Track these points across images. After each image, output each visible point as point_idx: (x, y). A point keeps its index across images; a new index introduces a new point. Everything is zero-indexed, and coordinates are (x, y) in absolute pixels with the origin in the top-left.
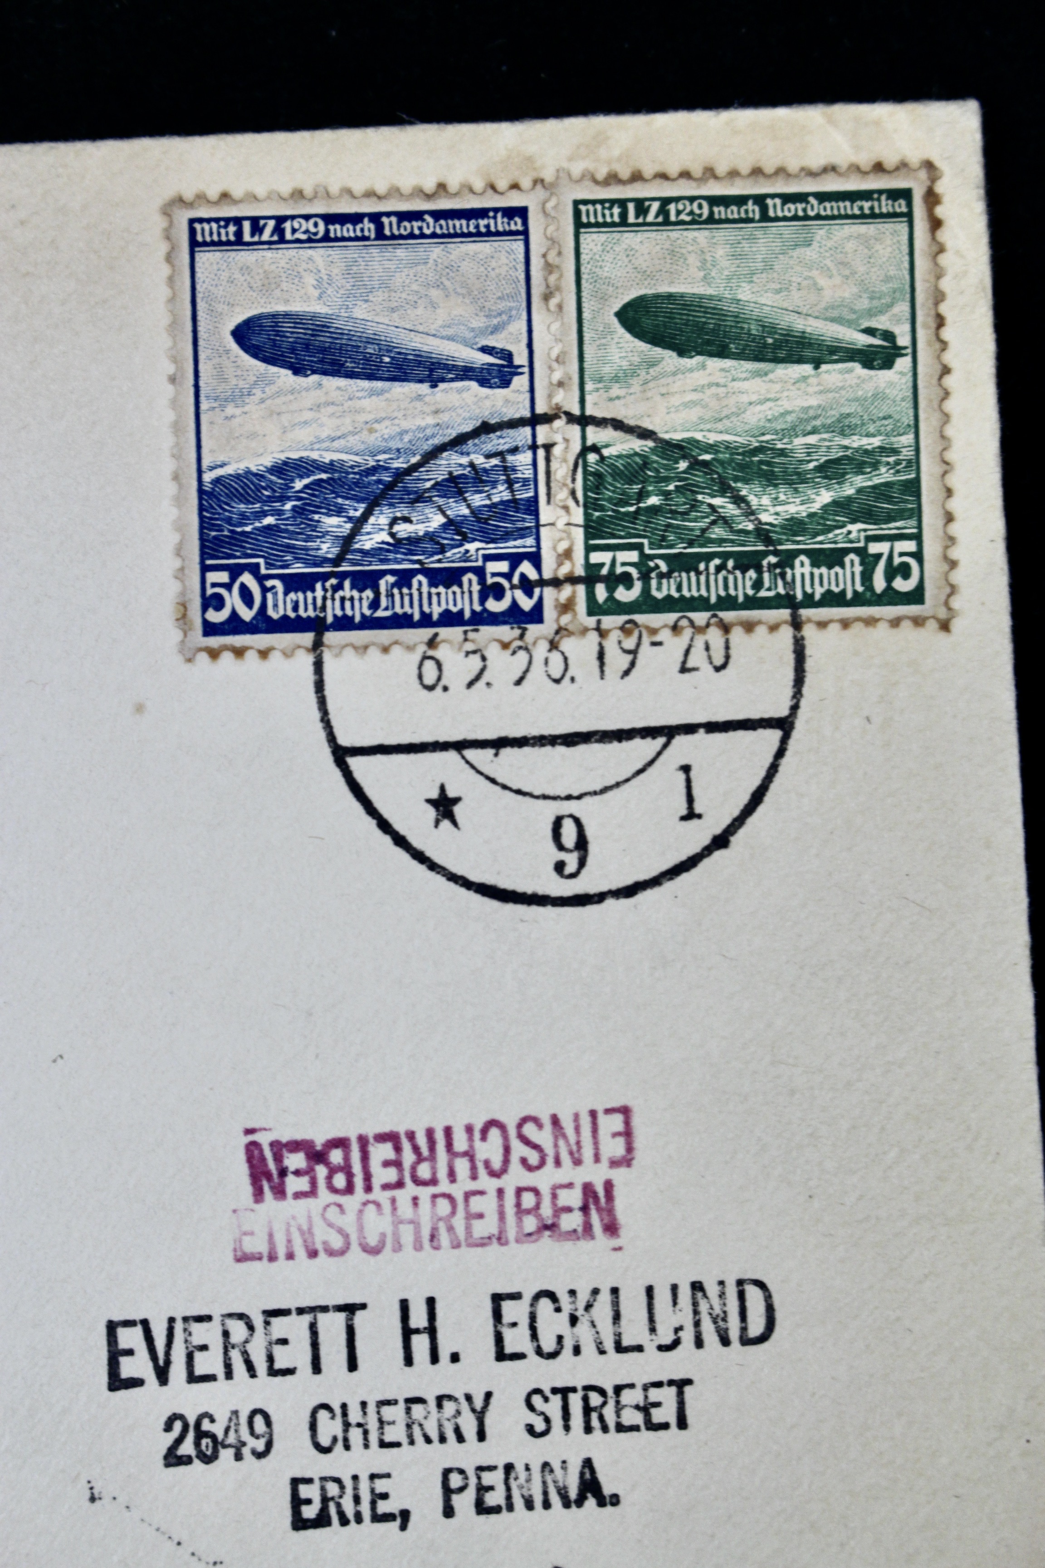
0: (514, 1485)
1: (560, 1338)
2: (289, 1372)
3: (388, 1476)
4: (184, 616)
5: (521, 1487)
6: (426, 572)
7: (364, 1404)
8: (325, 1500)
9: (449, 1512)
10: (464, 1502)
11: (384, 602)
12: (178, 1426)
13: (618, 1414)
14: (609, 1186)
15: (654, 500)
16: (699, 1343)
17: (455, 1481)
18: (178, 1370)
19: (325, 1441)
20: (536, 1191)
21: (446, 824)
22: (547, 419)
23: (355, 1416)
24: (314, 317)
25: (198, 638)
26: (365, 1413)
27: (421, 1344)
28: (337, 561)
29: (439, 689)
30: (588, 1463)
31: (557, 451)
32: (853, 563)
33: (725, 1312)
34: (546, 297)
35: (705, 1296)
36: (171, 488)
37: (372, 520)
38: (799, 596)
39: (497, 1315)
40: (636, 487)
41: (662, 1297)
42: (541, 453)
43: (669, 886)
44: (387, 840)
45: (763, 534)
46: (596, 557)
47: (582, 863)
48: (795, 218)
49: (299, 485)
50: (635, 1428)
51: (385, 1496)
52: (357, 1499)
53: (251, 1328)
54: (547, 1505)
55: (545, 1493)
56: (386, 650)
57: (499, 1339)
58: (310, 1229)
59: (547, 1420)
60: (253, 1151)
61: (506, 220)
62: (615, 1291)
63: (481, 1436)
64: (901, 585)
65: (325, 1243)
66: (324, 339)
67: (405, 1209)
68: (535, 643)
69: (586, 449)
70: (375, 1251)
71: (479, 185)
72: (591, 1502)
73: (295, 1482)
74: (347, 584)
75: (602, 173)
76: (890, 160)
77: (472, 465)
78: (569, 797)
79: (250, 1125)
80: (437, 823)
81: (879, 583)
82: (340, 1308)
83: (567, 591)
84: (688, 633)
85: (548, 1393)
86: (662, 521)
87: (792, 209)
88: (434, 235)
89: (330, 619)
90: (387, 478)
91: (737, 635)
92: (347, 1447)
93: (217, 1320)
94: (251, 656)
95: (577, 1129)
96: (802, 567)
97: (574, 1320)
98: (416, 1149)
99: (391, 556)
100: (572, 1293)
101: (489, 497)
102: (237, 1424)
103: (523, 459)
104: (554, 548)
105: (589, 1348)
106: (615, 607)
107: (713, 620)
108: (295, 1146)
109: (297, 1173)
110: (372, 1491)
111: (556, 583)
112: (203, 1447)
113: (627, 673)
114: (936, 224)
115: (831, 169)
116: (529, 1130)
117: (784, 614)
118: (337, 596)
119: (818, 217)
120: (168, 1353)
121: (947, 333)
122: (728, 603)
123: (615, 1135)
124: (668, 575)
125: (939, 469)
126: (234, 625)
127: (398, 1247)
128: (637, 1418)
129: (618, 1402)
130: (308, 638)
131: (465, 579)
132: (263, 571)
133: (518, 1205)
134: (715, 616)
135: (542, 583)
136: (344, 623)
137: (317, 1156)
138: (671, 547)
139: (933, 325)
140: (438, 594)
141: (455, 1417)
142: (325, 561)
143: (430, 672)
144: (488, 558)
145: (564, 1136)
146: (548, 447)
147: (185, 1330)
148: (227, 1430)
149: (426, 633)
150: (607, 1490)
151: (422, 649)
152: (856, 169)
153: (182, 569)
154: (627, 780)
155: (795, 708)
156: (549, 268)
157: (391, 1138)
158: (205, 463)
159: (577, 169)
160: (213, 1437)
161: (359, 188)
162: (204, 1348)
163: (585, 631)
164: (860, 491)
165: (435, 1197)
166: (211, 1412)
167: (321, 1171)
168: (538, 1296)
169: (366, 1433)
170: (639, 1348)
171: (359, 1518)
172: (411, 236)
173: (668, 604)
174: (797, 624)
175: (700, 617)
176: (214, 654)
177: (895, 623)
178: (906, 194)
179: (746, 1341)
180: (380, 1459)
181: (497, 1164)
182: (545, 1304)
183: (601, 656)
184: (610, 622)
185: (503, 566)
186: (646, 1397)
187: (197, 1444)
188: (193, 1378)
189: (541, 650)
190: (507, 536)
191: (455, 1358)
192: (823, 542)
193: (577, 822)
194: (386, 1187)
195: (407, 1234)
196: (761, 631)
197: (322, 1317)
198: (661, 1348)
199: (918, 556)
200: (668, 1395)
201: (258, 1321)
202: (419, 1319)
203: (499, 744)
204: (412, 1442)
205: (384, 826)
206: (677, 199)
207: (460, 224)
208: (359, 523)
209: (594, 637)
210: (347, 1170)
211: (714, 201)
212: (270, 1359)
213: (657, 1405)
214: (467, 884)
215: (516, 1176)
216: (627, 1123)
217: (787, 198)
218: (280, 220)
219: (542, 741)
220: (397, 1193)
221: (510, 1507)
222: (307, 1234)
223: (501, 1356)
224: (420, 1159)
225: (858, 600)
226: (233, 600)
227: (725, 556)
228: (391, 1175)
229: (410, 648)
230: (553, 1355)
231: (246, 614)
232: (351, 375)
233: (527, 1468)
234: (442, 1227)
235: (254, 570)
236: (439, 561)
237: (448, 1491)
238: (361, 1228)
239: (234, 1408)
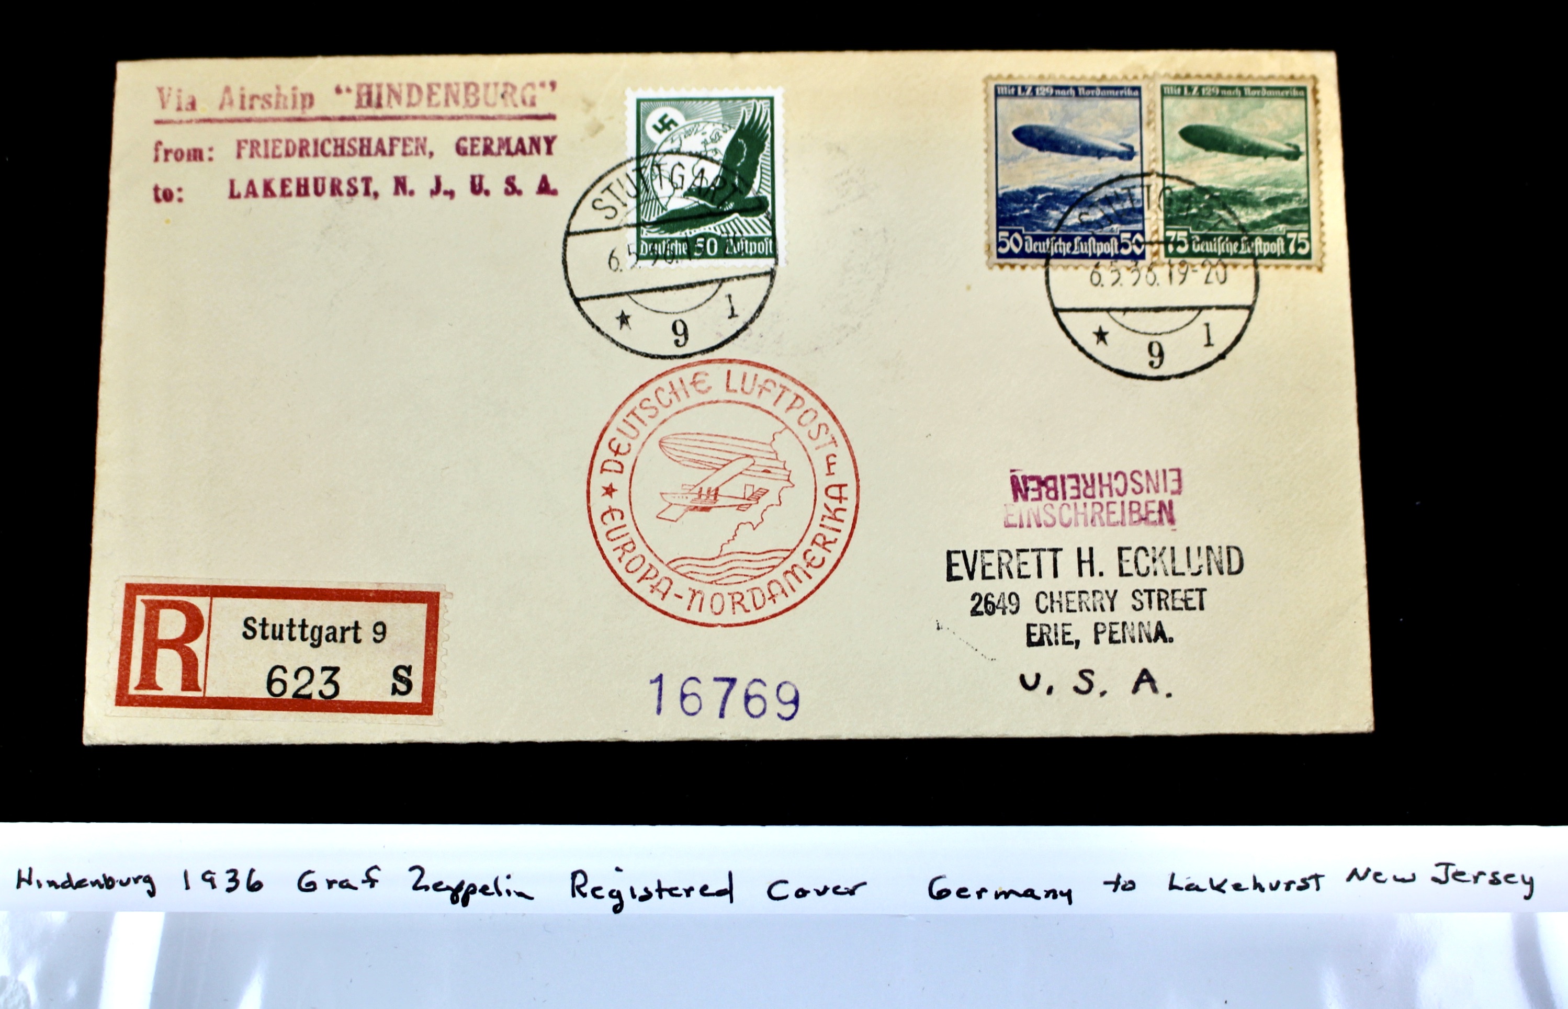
0: (1126, 631)
1: (1148, 568)
2: (1028, 577)
3: (1070, 624)
4: (989, 249)
5: (1129, 632)
6: (1094, 235)
7: (1060, 593)
8: (1042, 634)
9: (1097, 641)
10: (1104, 638)
11: (1076, 248)
12: (977, 598)
13: (1173, 602)
14: (1171, 503)
15: (1194, 211)
16: (1210, 573)
17: (1100, 628)
18: (978, 574)
19: (1042, 608)
20: (1139, 504)
21: (1101, 343)
22: (1148, 175)
23: (1056, 597)
24: (1048, 128)
25: (994, 258)
26: (1061, 597)
27: (1086, 567)
28: (1056, 230)
29: (1100, 285)
30: (1159, 623)
31: (1152, 188)
32: (1280, 242)
33: (1221, 560)
34: (1149, 124)
35: (1212, 552)
36: (985, 196)
37: (1071, 213)
38: (1257, 254)
39: (1120, 557)
40: (1186, 205)
41: (1194, 552)
42: (1145, 189)
43: (1199, 375)
44: (1076, 349)
45: (1241, 227)
46: (1169, 234)
47: (1161, 362)
48: (1256, 96)
49: (1040, 197)
50: (1181, 609)
51: (1069, 633)
52: (1056, 634)
53: (1011, 556)
54: (1141, 641)
55: (1140, 636)
56: (1076, 268)
57: (1121, 567)
58: (1038, 515)
59: (1142, 604)
60: (1014, 479)
61: (1131, 92)
62: (1173, 548)
63: (1112, 609)
64: (1302, 251)
65: (1045, 521)
66: (1052, 137)
67: (1081, 508)
68: (1142, 268)
69: (1164, 189)
70: (1066, 526)
71: (1120, 76)
72: (1160, 640)
73: (1029, 626)
74: (1060, 239)
75: (1173, 74)
76: (1297, 74)
77: (1115, 192)
78: (1156, 334)
79: (1013, 468)
80: (1098, 343)
81: (1292, 250)
82: (1051, 550)
83: (1156, 247)
84: (1208, 268)
85: (1142, 591)
86: (1197, 220)
87: (1254, 93)
88: (1100, 96)
89: (1052, 254)
90: (1078, 196)
91: (1230, 269)
92: (1052, 611)
93: (996, 552)
94: (1018, 268)
95: (1157, 477)
96: (1258, 242)
97: (1154, 560)
98: (1086, 482)
99: (1080, 229)
100: (1154, 548)
101: (1123, 206)
102: (1004, 599)
103: (1137, 192)
104: (1150, 228)
105: (1160, 572)
106: (1176, 255)
107: (1219, 263)
108: (1032, 478)
109: (1033, 490)
110: (1063, 631)
111: (1151, 243)
112: (988, 608)
113: (1182, 282)
114: (1317, 102)
115: (1271, 77)
116: (1136, 476)
117: (1251, 261)
118: (1056, 244)
119: (1266, 96)
120: (974, 566)
121: (1322, 147)
122: (1225, 255)
123: (1174, 480)
124: (1200, 242)
125: (1318, 204)
126: (1011, 254)
127: (1077, 524)
128: (1182, 605)
129: (1173, 597)
130: (1043, 261)
131: (1112, 240)
132: (1024, 232)
133: (1130, 508)
134: (1220, 260)
135: (1145, 243)
136: (1058, 256)
137: (1042, 483)
138: (1202, 230)
139: (1316, 143)
140: (1100, 246)
141: (1101, 600)
142: (1050, 229)
143: (1096, 278)
144: (1122, 232)
145: (1151, 480)
146: (1149, 187)
147: (982, 556)
148: (999, 601)
149: (1094, 262)
150: (1168, 636)
151: (1092, 268)
152: (1282, 78)
153: (989, 229)
154: (1181, 328)
155: (1255, 302)
156: (1150, 112)
157: (1076, 477)
158: (1000, 185)
159: (1162, 72)
160: (993, 604)
161: (1068, 75)
162: (990, 564)
163: (1163, 264)
164: (1284, 211)
165: (1093, 504)
166: (992, 592)
167: (1044, 490)
168: (1138, 549)
169: (1061, 605)
170: (1183, 574)
171: (1057, 643)
172: (1090, 96)
173: (1199, 255)
174: (1256, 266)
175: (1214, 261)
176: (1002, 266)
177: (1299, 267)
178: (1304, 89)
179: (1230, 573)
180: (1067, 617)
181: (1121, 491)
182: (1142, 553)
183: (1171, 275)
184: (1176, 261)
185: (1128, 235)
186: (1186, 596)
187: (986, 606)
188: (984, 577)
189: (1144, 271)
190: (1130, 223)
191: (1101, 574)
192: (1267, 232)
193: (1160, 345)
194: (1072, 498)
195: (1081, 519)
196: (1240, 268)
197: (1042, 553)
198: (1192, 574)
199: (1309, 239)
200: (1195, 595)
201: (1014, 554)
202: (1085, 556)
203: (1126, 310)
204: (1081, 610)
205: (1075, 342)
206: (1205, 86)
207: (1112, 92)
208: (1066, 215)
209: (1167, 268)
210: (1055, 489)
211: (1222, 88)
212: (1019, 571)
213: (1191, 599)
214: (1111, 369)
215: (1130, 496)
216: (1179, 475)
217: (1253, 88)
218: (1034, 88)
219: (1144, 310)
220: (1077, 501)
221: (1124, 641)
222: (1037, 517)
223: (1121, 574)
224: (1087, 486)
225: (1282, 257)
226: (1010, 244)
227: (1225, 236)
228: (1075, 493)
229: (1087, 268)
230: (1145, 575)
231: (1016, 250)
232: (1063, 152)
233: (1132, 624)
234: (1097, 517)
235: (1020, 232)
236: (1101, 232)
237: (1097, 633)
238: (1061, 515)
239: (1002, 591)
